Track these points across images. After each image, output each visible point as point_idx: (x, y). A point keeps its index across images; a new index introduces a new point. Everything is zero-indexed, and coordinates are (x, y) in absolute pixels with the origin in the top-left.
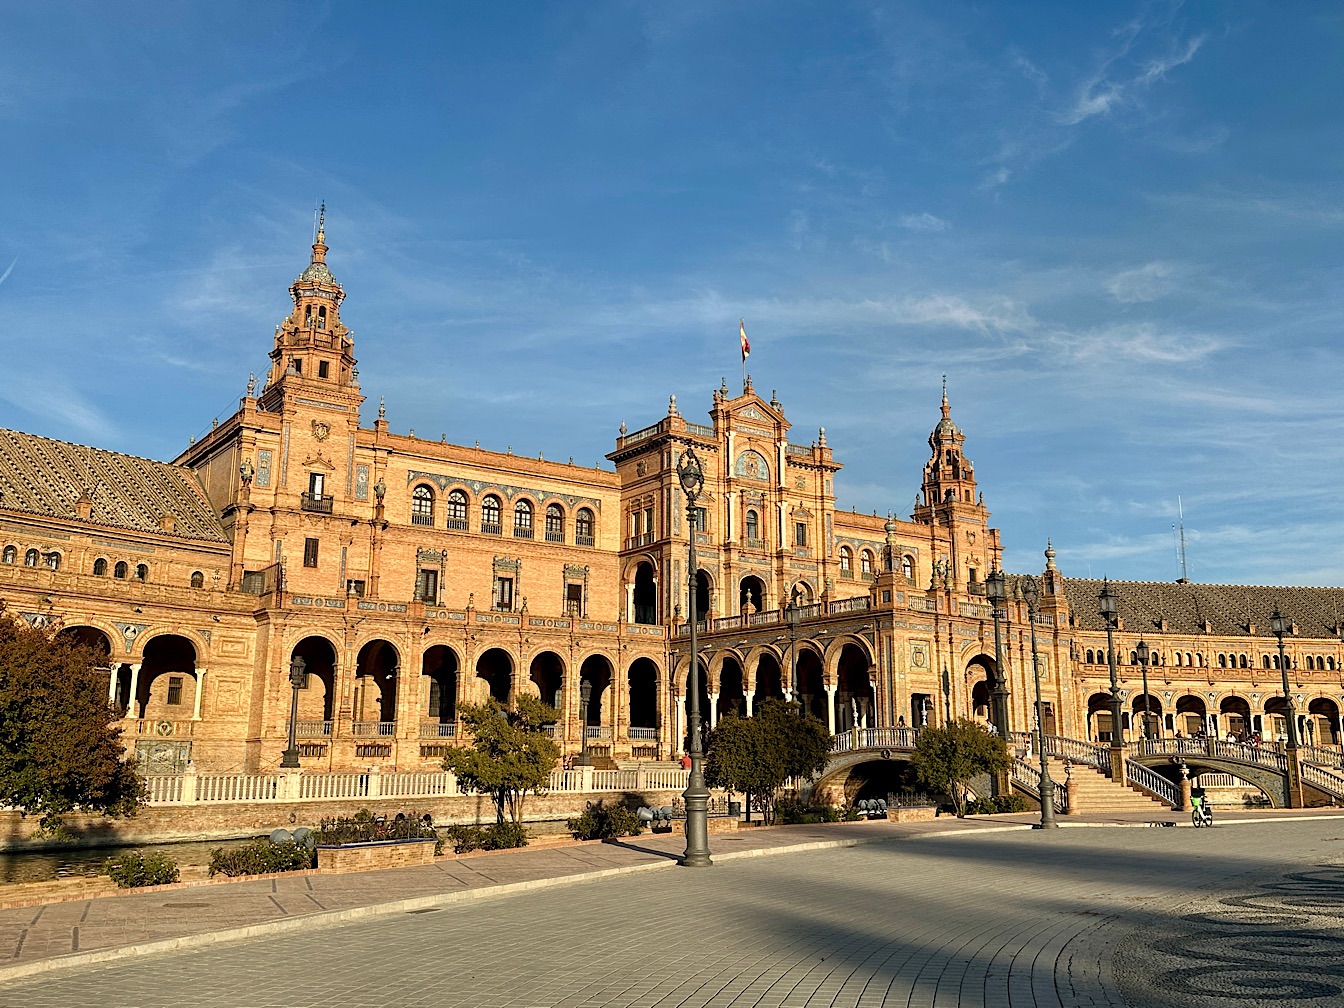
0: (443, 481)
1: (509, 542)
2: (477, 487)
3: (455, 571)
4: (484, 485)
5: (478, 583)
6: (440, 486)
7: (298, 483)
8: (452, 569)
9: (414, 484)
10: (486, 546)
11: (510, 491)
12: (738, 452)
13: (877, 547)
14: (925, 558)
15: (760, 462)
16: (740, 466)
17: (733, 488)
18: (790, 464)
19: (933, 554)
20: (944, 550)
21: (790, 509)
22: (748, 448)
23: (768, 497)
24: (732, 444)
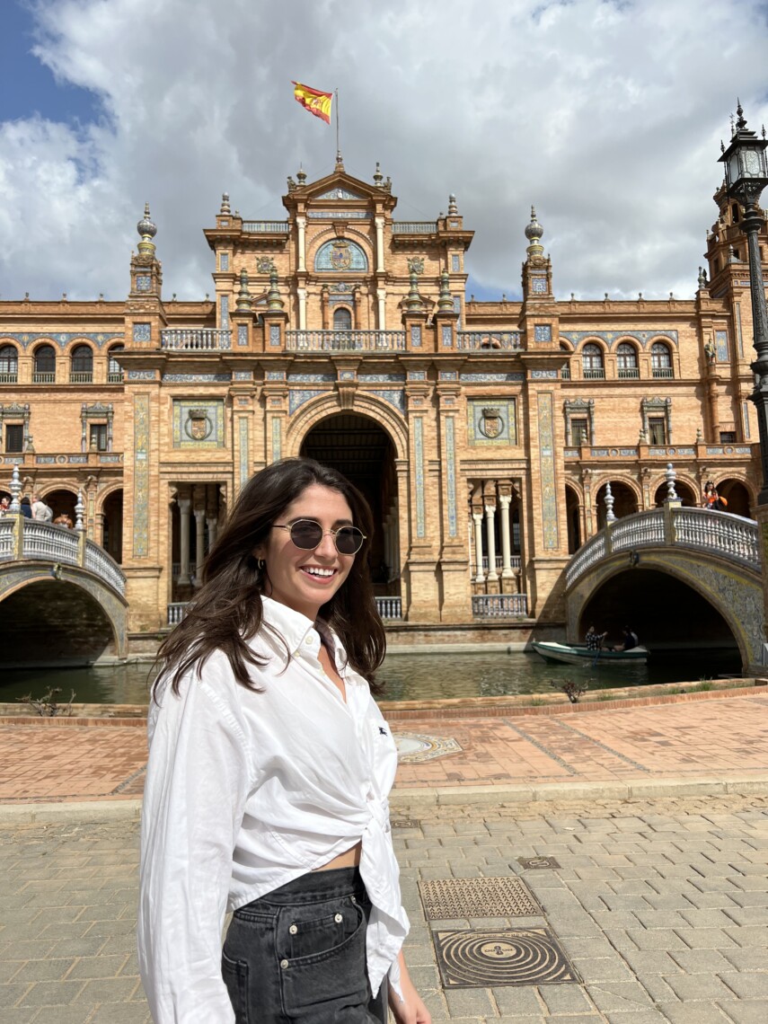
2: (63, 338)
3: (42, 423)
5: (67, 432)
6: (23, 343)
8: (38, 421)
10: (75, 396)
11: (100, 338)
12: (319, 242)
13: (610, 336)
14: (689, 340)
15: (354, 251)
16: (323, 259)
17: (301, 284)
18: (398, 245)
19: (700, 335)
20: (721, 327)
21: (399, 299)
22: (333, 235)
23: (364, 289)
24: (301, 232)
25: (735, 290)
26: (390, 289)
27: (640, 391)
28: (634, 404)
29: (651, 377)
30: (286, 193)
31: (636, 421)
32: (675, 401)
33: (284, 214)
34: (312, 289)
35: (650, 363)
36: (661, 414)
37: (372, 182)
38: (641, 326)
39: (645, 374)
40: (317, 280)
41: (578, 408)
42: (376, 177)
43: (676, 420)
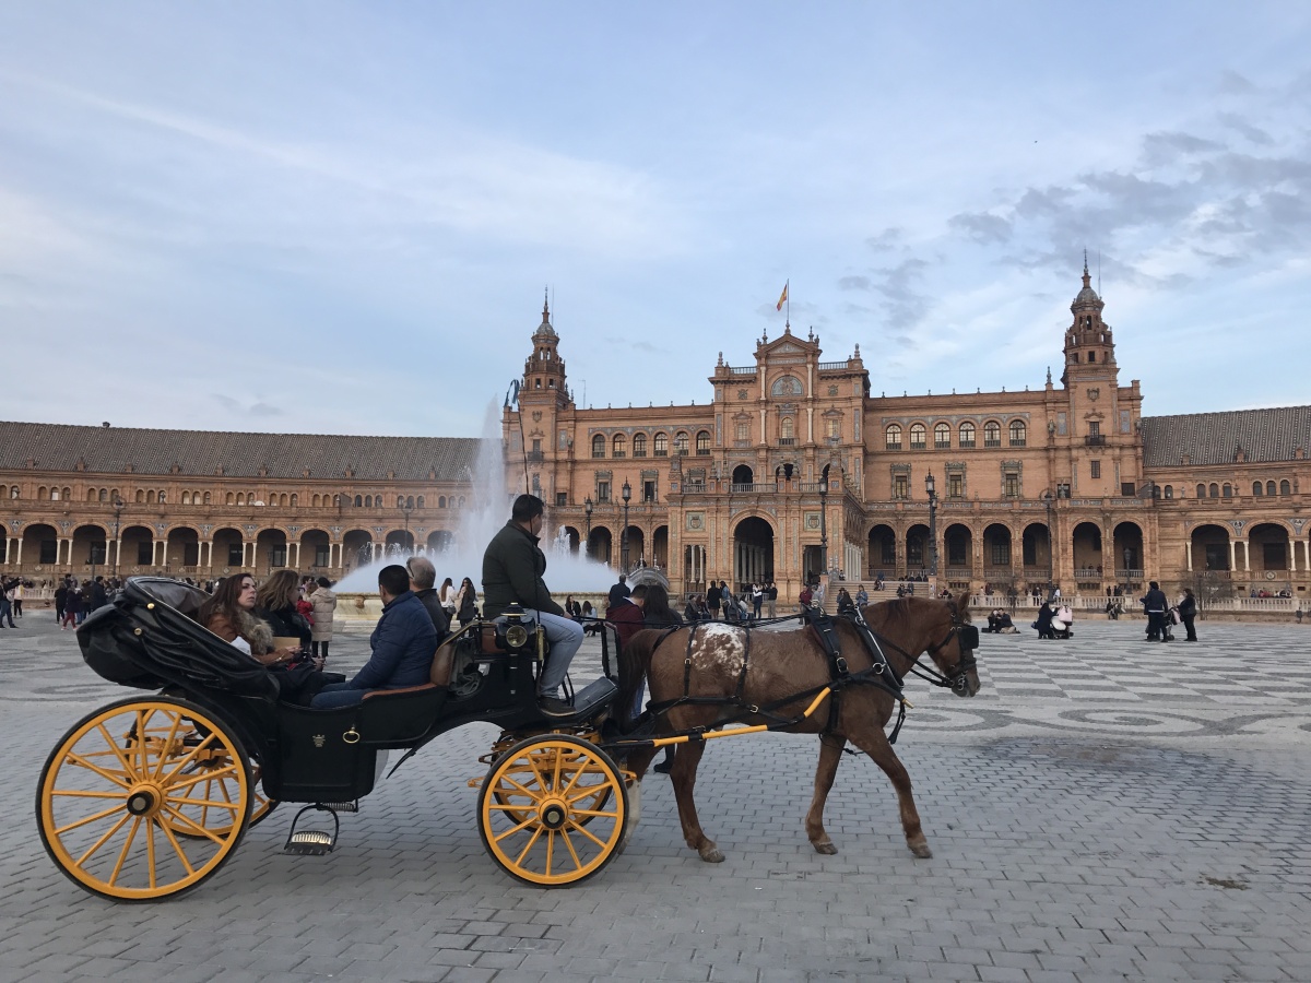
0: (609, 431)
1: (651, 461)
2: (629, 430)
4: (634, 428)
7: (528, 446)
9: (592, 436)
10: (636, 465)
13: (979, 418)
14: (1038, 419)
15: (795, 382)
16: (777, 389)
17: (763, 406)
18: (822, 378)
19: (1046, 415)
20: (1061, 410)
21: (822, 412)
22: (783, 374)
23: (800, 406)
24: (763, 376)
25: (1071, 384)
27: (1001, 455)
28: (996, 464)
29: (1008, 446)
30: (756, 351)
31: (997, 477)
32: (1025, 462)
33: (754, 362)
34: (769, 408)
36: (1014, 472)
37: (807, 340)
38: (1003, 410)
39: (1005, 444)
40: (772, 403)
41: (956, 468)
42: (811, 336)
43: (1025, 475)
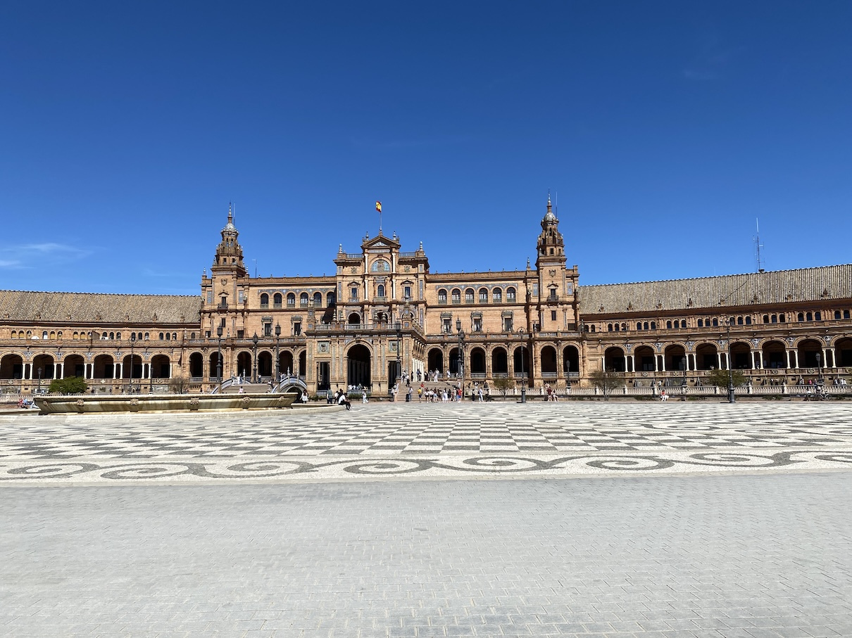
0: (271, 291)
2: (284, 291)
4: (287, 290)
6: (271, 294)
7: (218, 300)
9: (260, 294)
11: (298, 291)
12: (373, 261)
14: (522, 288)
15: (385, 264)
16: (374, 268)
17: (366, 278)
18: (400, 263)
19: (526, 285)
20: (535, 282)
21: (401, 282)
22: (378, 259)
23: (389, 278)
24: (366, 259)
25: (540, 267)
26: (397, 278)
27: (502, 308)
28: (499, 313)
29: (507, 302)
31: (500, 320)
32: (515, 312)
34: (369, 279)
35: (506, 296)
36: (509, 317)
37: (391, 240)
38: (503, 282)
39: (504, 301)
40: (372, 275)
41: (477, 316)
42: (393, 238)
43: (515, 319)
